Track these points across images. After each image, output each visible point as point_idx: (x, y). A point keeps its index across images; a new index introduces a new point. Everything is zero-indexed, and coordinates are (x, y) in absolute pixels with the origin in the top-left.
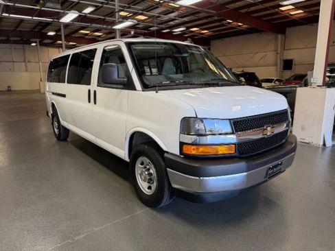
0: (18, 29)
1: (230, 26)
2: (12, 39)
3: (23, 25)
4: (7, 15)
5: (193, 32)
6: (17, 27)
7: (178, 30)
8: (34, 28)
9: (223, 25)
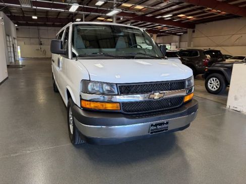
0: (59, 17)
1: (210, 13)
2: (56, 24)
3: (60, 14)
4: (35, 7)
5: (180, 17)
6: (58, 16)
7: (167, 16)
8: (69, 16)
9: (204, 12)
